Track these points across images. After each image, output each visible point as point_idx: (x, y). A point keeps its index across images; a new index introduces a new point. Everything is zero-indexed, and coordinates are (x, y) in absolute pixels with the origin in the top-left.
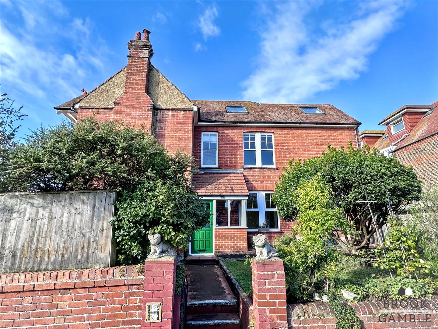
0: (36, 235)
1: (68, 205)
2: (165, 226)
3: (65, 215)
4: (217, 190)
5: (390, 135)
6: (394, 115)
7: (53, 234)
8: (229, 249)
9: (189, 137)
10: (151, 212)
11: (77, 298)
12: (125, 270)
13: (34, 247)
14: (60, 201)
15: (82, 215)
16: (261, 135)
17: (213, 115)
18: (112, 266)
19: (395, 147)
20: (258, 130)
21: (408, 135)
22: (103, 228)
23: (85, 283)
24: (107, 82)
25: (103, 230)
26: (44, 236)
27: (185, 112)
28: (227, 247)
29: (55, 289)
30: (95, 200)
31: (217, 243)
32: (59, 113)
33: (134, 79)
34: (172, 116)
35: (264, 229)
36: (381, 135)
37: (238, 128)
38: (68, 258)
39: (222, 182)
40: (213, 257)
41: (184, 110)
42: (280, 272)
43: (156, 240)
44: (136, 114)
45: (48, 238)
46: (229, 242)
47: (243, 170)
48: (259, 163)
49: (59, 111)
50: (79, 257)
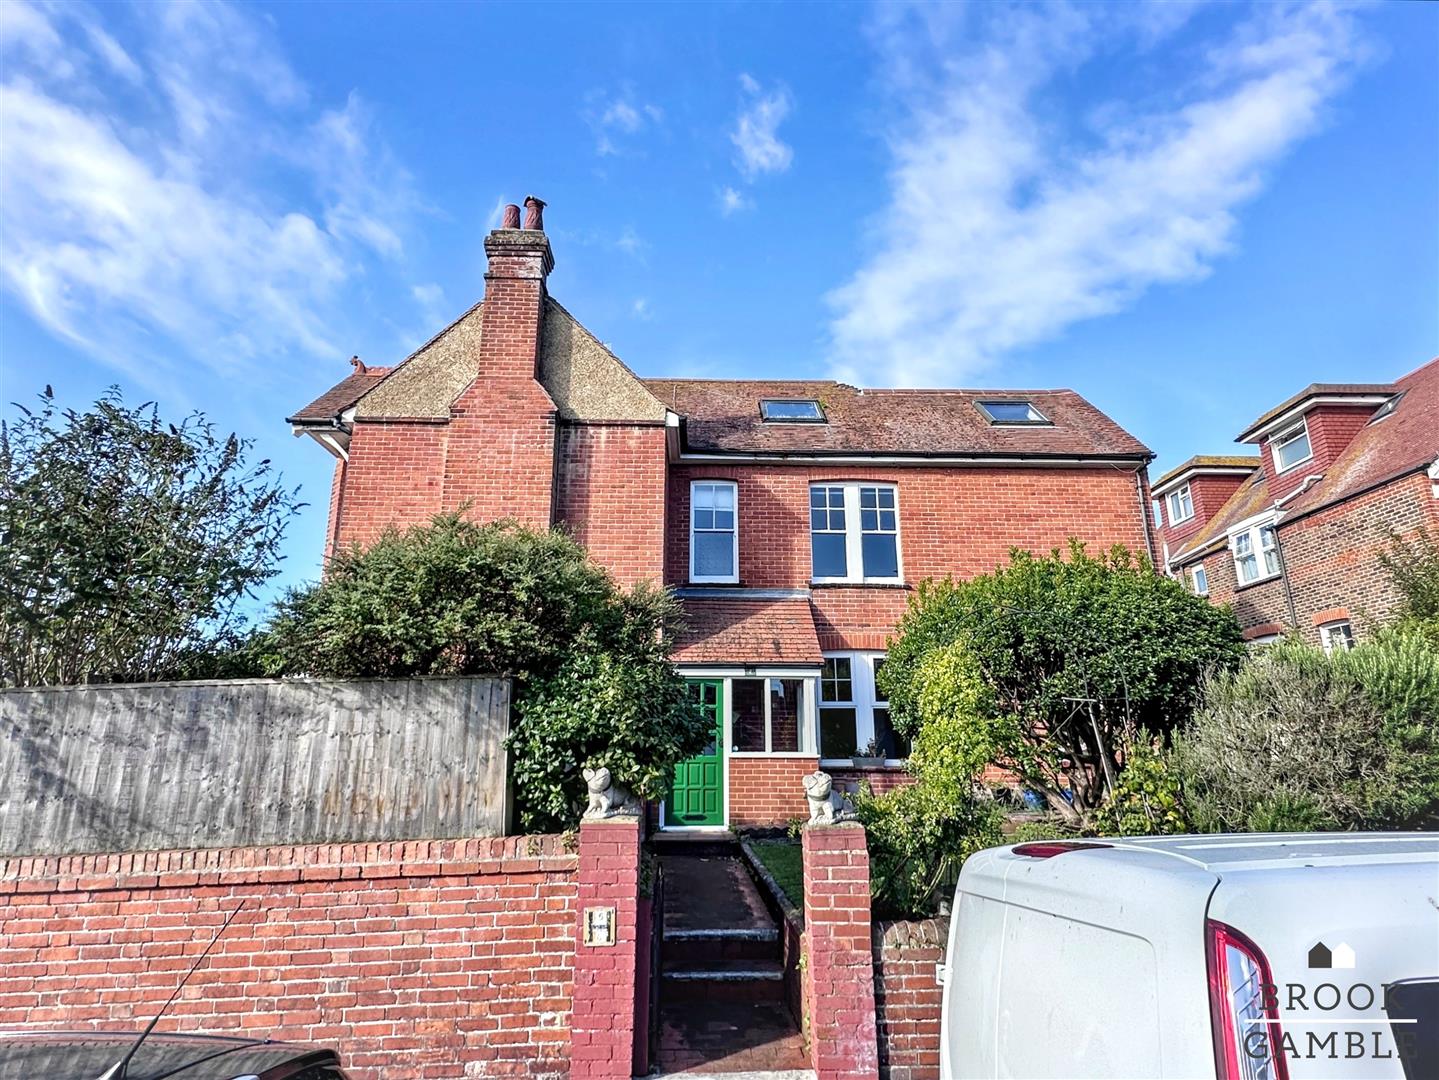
0: (352, 767)
1: (414, 705)
2: (619, 751)
3: (409, 727)
4: (734, 649)
5: (1270, 476)
6: (1279, 415)
7: (386, 767)
8: (768, 815)
9: (656, 502)
10: (592, 724)
11: (445, 896)
12: (539, 841)
13: (348, 792)
14: (397, 698)
15: (444, 728)
16: (863, 490)
17: (723, 431)
18: (508, 835)
19: (1282, 514)
20: (852, 477)
21: (1320, 477)
22: (487, 755)
23: (461, 865)
24: (428, 347)
25: (487, 760)
26: (367, 769)
27: (645, 430)
28: (764, 809)
29: (401, 877)
30: (469, 695)
31: (734, 796)
32: (298, 434)
33: (503, 341)
34: (608, 442)
35: (870, 759)
36: (1249, 471)
37: (793, 470)
38: (420, 816)
39: (749, 626)
40: (723, 834)
41: (641, 425)
42: (859, 852)
43: (601, 782)
44: (511, 438)
45: (376, 775)
46: (768, 797)
47: (808, 590)
48: (855, 572)
49: (300, 428)
50: (441, 815)
